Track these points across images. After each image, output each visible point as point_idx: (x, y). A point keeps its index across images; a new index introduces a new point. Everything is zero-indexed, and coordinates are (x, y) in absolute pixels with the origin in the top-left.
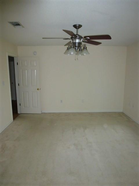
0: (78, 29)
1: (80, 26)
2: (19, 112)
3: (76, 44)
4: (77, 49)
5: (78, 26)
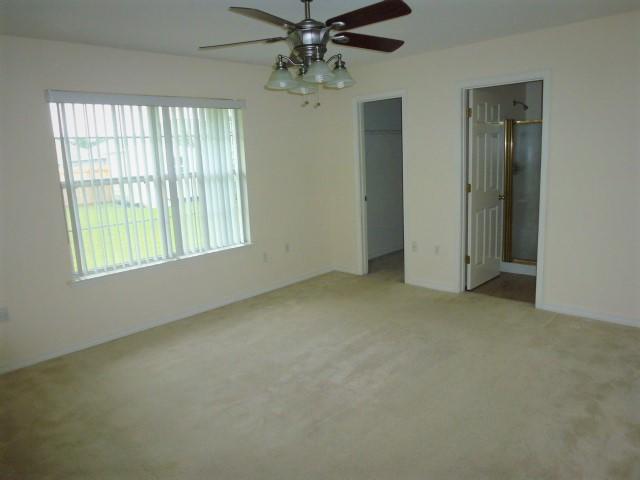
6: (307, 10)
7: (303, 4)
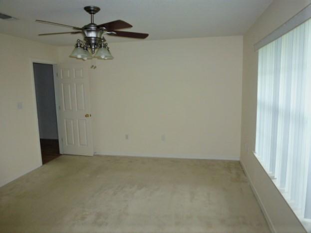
0: (94, 13)
1: (97, 10)
2: (61, 152)
3: (92, 40)
4: (94, 48)
5: (92, 9)
6: (92, 19)
7: (90, 15)
